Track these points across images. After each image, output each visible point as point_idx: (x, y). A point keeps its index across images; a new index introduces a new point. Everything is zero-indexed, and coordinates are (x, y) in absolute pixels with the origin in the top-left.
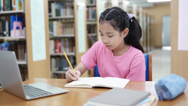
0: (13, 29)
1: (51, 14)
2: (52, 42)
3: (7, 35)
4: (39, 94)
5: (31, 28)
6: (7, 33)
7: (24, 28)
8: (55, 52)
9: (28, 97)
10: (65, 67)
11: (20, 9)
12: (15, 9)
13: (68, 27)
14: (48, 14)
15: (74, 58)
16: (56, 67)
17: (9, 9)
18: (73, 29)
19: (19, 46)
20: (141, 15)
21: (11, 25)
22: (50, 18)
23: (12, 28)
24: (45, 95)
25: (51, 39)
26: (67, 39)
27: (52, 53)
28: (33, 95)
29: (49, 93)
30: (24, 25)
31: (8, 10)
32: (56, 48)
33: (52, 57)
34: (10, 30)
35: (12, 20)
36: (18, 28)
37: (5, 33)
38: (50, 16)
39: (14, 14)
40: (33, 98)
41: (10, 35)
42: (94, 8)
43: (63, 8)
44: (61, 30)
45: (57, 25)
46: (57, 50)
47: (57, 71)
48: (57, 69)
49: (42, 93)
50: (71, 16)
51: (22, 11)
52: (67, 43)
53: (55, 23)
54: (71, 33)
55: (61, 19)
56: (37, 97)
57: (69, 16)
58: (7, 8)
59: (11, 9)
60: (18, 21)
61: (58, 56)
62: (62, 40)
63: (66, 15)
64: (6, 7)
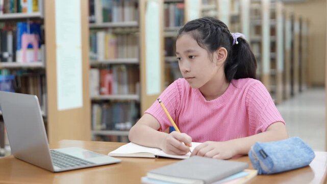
0: (21, 47)
1: (93, 18)
2: (95, 73)
3: (10, 59)
4: (73, 164)
5: (54, 47)
6: (10, 56)
7: (42, 47)
8: (101, 93)
9: (56, 168)
10: (119, 122)
11: (35, 11)
12: (25, 10)
13: (127, 45)
14: (87, 18)
15: (138, 105)
16: (102, 123)
17: (15, 9)
18: (136, 49)
19: (31, 81)
20: (280, 18)
21: (18, 40)
22: (93, 25)
23: (18, 47)
24: (84, 166)
25: (92, 67)
26: (124, 68)
27: (95, 94)
28: (64, 164)
29: (89, 162)
30: (42, 42)
31: (13, 12)
32: (101, 85)
33: (94, 102)
34: (15, 49)
35: (19, 30)
36: (30, 46)
37: (6, 55)
38: (92, 22)
39: (23, 20)
40: (64, 169)
41: (14, 60)
42: (180, 6)
43: (118, 6)
44: (112, 50)
45: (105, 40)
46: (105, 90)
47: (103, 130)
48: (104, 126)
49: (78, 163)
50: (134, 23)
51: (38, 14)
52: (125, 76)
53: (101, 35)
54: (133, 57)
55: (114, 28)
56: (71, 168)
57: (129, 22)
58: (11, 8)
59: (19, 9)
60: (31, 32)
61: (107, 102)
62: (115, 69)
63: (123, 20)
64: (9, 5)
